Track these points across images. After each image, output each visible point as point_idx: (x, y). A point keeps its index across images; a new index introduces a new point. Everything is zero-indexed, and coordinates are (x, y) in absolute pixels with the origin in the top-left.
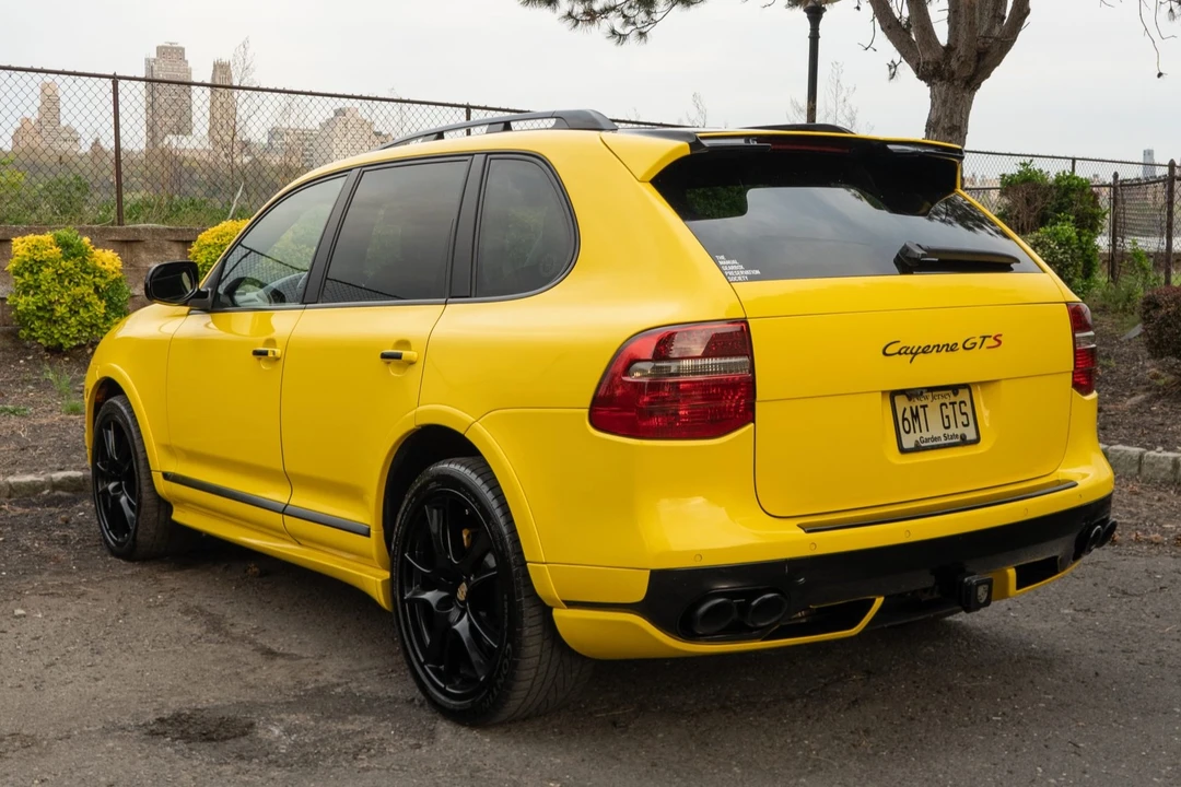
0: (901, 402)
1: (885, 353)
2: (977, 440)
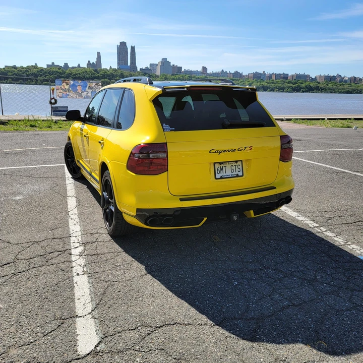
0: (217, 165)
1: (210, 152)
2: (243, 175)
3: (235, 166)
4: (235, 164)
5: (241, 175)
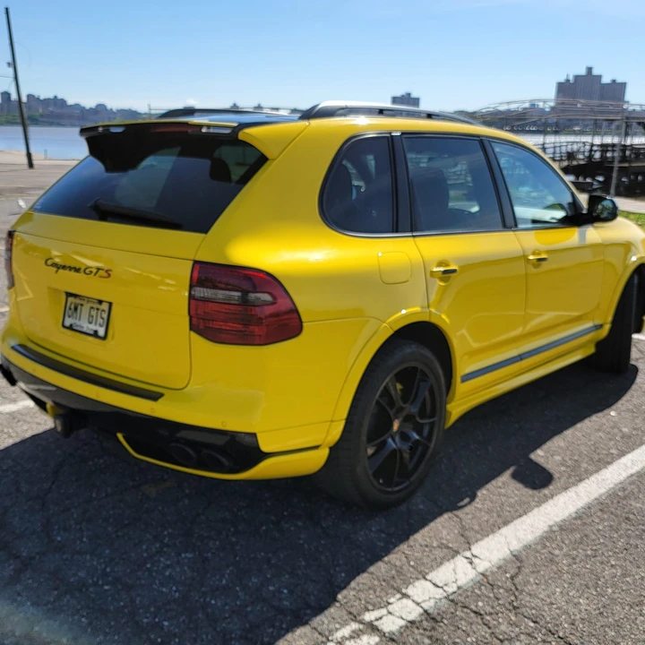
1: (46, 262)
2: (104, 338)
3: (98, 309)
4: (98, 306)
5: (103, 335)
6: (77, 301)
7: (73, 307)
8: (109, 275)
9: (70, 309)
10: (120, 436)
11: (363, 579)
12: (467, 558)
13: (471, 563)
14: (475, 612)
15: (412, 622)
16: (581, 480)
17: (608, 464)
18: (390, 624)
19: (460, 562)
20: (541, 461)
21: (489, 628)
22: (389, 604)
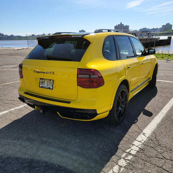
1: (34, 71)
2: (52, 89)
3: (50, 82)
4: (50, 81)
5: (52, 88)
6: (43, 80)
7: (42, 82)
8: (54, 73)
9: (41, 82)
10: (58, 113)
11: (122, 142)
12: (143, 134)
13: (144, 135)
14: (151, 147)
15: (138, 151)
16: (158, 113)
17: (162, 109)
18: (133, 152)
19: (142, 135)
20: (147, 109)
21: (156, 151)
22: (131, 147)
